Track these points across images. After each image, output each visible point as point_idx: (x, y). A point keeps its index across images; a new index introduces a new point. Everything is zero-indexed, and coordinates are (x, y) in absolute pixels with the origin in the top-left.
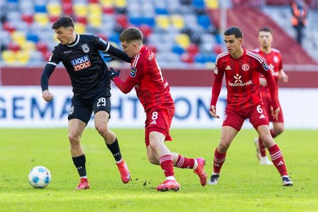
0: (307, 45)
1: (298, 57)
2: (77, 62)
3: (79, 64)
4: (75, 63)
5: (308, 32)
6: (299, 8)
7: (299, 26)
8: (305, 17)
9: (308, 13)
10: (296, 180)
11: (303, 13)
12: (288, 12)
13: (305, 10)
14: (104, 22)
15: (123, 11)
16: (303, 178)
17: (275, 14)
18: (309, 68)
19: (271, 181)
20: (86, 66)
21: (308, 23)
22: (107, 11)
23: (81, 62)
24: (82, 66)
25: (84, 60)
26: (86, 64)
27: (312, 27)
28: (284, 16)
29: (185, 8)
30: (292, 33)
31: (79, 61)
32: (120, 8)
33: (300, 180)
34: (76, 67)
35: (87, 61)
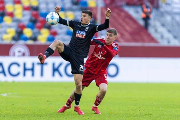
0: (151, 30)
1: (145, 38)
2: (80, 32)
3: (79, 34)
4: (78, 32)
5: (152, 22)
6: (147, 7)
7: (146, 19)
8: (150, 13)
9: (152, 10)
10: (143, 115)
11: (149, 10)
12: (139, 9)
13: (150, 9)
14: (24, 15)
15: (36, 9)
16: (147, 114)
17: (131, 11)
18: (152, 44)
19: (127, 116)
20: (82, 37)
21: (152, 16)
22: (25, 9)
23: (81, 34)
24: (80, 36)
25: (83, 33)
26: (83, 36)
27: (155, 19)
28: (137, 12)
29: (75, 7)
30: (142, 23)
31: (81, 33)
32: (34, 7)
33: (146, 114)
34: (77, 34)
35: (84, 35)
